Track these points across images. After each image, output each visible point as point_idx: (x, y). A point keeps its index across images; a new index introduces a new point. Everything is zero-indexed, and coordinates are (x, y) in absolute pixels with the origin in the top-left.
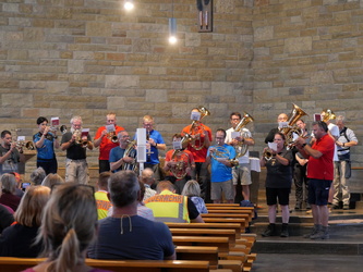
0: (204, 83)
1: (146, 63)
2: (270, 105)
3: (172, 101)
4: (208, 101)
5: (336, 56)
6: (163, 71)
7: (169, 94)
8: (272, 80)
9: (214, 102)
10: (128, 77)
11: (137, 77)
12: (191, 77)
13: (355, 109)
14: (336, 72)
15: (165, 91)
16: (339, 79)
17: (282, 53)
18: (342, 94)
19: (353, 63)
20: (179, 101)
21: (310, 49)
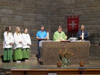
0: (35, 14)
1: (15, 5)
2: (57, 23)
3: (24, 20)
4: (36, 21)
5: (85, 5)
6: (21, 9)
7: (23, 17)
8: (58, 14)
9: (38, 21)
10: (9, 10)
11: (12, 10)
12: (30, 12)
13: (93, 24)
14: (85, 11)
15: (22, 16)
16: (86, 14)
17: (62, 4)
18: (88, 19)
19: (92, 8)
20: (27, 20)
21: (74, 3)
